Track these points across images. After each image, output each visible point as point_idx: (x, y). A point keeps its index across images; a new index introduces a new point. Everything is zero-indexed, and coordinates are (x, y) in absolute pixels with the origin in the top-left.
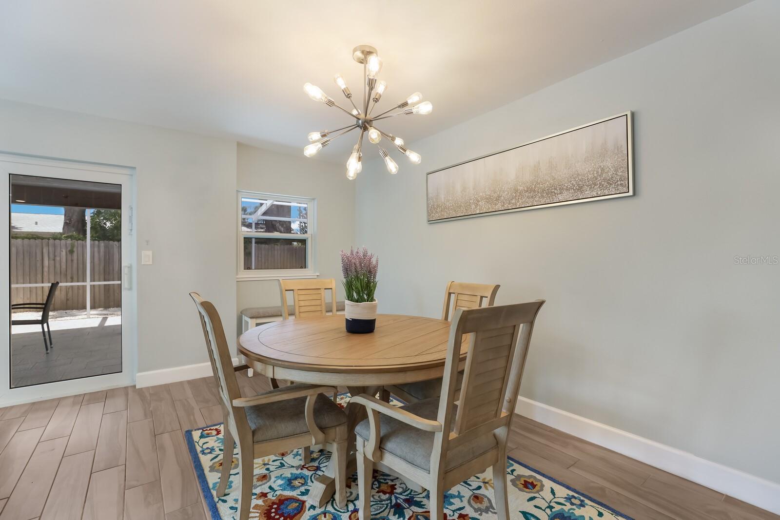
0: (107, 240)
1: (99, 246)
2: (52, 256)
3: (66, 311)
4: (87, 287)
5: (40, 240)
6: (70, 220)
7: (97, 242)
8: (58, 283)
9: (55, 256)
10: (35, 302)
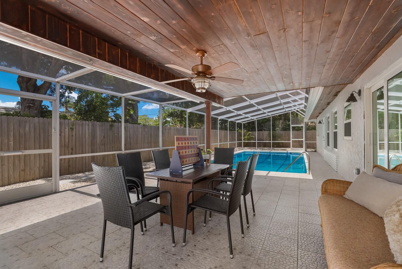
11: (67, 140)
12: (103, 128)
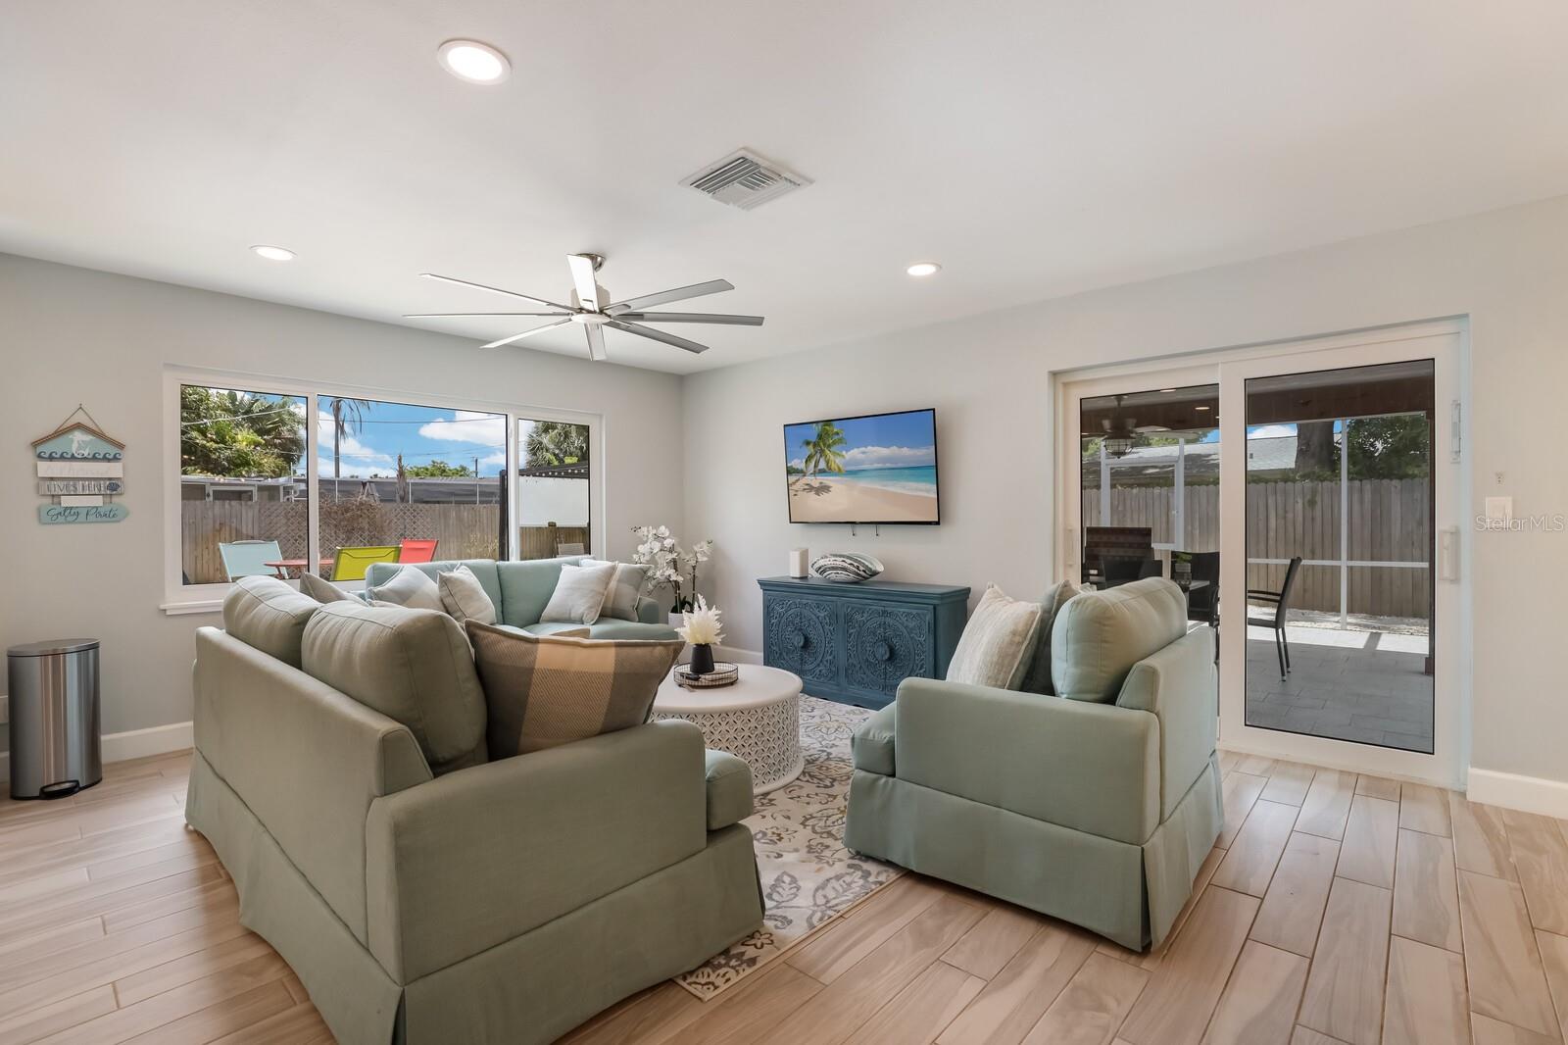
0: (1378, 478)
1: (1361, 491)
2: (1281, 512)
3: (1304, 611)
4: (1342, 570)
5: (1263, 484)
6: (1308, 445)
7: (1357, 483)
8: (1299, 559)
9: (1286, 512)
10: (1256, 589)
11: (1300, 529)
12: (1415, 497)
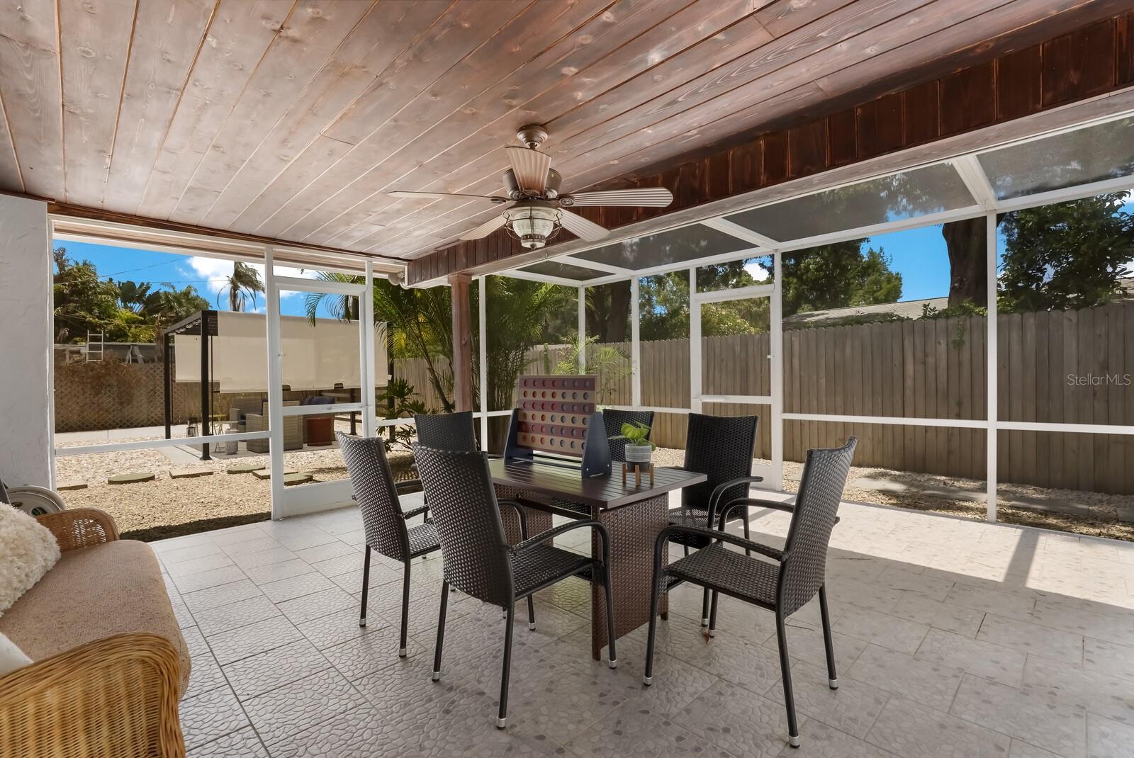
0: (1045, 311)
1: (1022, 327)
2: (919, 355)
4: (990, 433)
6: (964, 280)
9: (926, 355)
11: (943, 378)
